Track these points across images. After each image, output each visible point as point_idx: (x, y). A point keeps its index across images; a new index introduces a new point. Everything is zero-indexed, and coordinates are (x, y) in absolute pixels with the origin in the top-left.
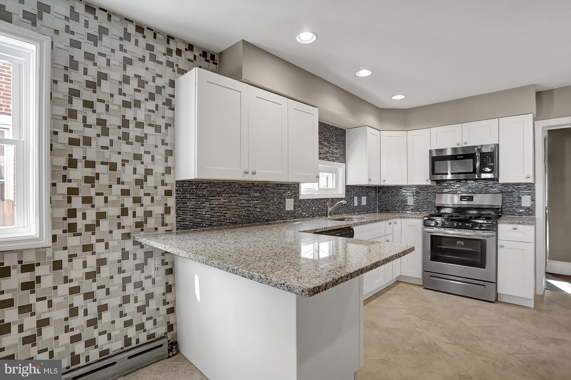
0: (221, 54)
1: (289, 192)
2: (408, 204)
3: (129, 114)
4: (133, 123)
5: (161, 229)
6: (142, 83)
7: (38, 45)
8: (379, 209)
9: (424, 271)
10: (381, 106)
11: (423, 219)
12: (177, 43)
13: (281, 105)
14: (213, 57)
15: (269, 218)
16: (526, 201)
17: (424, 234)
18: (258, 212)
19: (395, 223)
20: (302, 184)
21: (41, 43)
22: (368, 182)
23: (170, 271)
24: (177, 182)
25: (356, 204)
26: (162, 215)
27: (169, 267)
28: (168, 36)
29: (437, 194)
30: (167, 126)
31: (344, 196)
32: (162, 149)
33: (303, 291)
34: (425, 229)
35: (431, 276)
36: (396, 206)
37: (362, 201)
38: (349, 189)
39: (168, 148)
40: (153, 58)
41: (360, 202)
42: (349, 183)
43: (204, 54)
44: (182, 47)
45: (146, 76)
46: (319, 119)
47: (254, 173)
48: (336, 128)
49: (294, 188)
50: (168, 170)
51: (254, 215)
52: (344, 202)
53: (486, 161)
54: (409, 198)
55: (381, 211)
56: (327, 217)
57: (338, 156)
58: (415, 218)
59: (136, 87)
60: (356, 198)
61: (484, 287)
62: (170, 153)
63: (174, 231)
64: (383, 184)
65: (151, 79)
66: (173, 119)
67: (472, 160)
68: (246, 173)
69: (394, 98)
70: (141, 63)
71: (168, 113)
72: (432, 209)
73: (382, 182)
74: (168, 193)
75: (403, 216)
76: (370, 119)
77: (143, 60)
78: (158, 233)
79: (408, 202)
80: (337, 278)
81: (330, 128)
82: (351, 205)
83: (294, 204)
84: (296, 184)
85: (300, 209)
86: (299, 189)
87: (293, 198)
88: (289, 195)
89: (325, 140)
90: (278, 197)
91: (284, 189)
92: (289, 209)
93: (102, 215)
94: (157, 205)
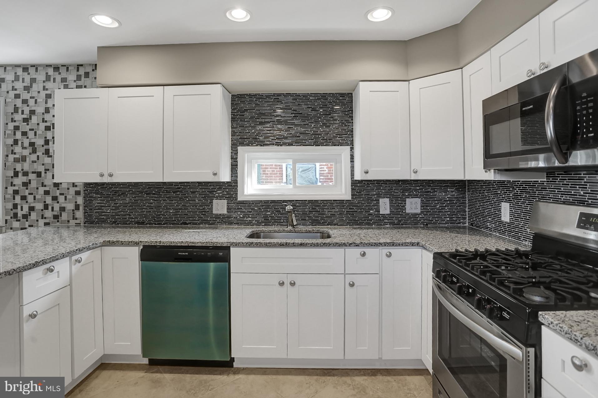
5: (72, 222)
9: (434, 373)
12: (85, 68)
13: (152, 96)
15: (187, 221)
22: (364, 177)
24: (85, 184)
25: (385, 210)
26: (73, 210)
28: (78, 65)
31: (348, 198)
35: (439, 391)
37: (409, 206)
38: (363, 186)
41: (398, 207)
47: (111, 175)
49: (229, 186)
51: (166, 215)
53: (581, 110)
57: (330, 136)
60: (385, 201)
63: (82, 224)
74: (78, 193)
78: (69, 224)
79: (502, 214)
81: (310, 98)
82: (371, 211)
83: (228, 207)
84: (232, 182)
85: (239, 213)
86: (237, 188)
87: (227, 199)
88: (220, 195)
89: (296, 117)
90: (202, 198)
91: (212, 188)
92: (219, 212)
93: (32, 209)
94: (69, 203)
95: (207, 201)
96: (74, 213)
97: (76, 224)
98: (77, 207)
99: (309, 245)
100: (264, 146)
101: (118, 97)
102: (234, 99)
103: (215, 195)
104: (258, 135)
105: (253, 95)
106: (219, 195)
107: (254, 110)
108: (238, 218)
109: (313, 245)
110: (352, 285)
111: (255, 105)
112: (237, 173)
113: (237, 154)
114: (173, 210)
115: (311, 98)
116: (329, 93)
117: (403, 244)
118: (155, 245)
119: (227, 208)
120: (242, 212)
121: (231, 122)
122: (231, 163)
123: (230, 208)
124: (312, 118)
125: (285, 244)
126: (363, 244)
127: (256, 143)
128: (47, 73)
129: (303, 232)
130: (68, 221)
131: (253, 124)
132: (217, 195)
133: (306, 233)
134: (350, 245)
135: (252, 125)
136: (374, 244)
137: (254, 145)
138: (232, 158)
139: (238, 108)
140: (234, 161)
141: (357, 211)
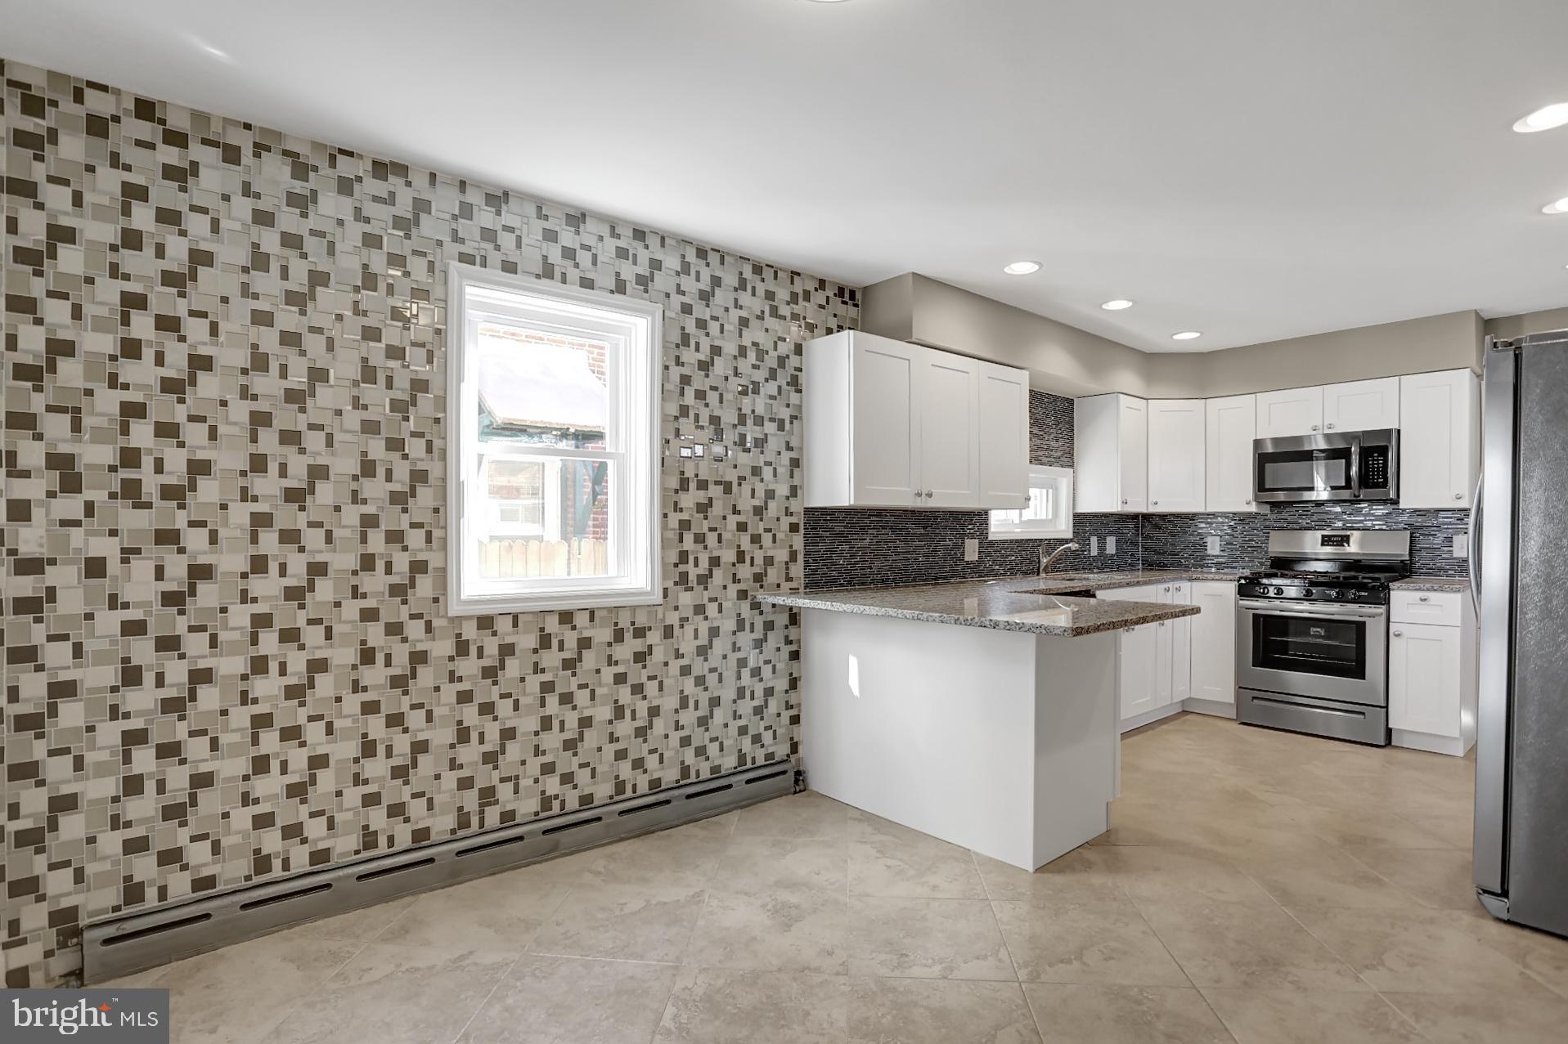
0: (866, 290)
1: (970, 527)
2: (1209, 552)
3: (746, 403)
4: (750, 418)
5: (785, 586)
6: (761, 354)
7: (650, 319)
8: (1143, 564)
9: (1240, 687)
10: (1148, 352)
11: (1236, 583)
12: (803, 279)
13: (968, 373)
14: (852, 294)
16: (1461, 547)
17: (1239, 611)
18: (921, 561)
19: (1179, 589)
20: (992, 511)
21: (652, 314)
22: (1122, 507)
23: (795, 656)
24: (807, 509)
25: (1094, 552)
26: (787, 563)
27: (794, 648)
28: (792, 272)
29: (1271, 531)
30: (793, 418)
31: (1070, 536)
32: (786, 457)
33: (1065, 631)
34: (1241, 602)
35: (1254, 698)
36: (1183, 557)
37: (1107, 546)
38: (1081, 521)
39: (793, 455)
40: (774, 312)
41: (1102, 547)
42: (1081, 510)
43: (841, 291)
44: (811, 286)
45: (766, 342)
46: (1030, 386)
47: (930, 495)
48: (1056, 398)
49: (978, 518)
50: (794, 491)
51: (915, 567)
52: (1074, 546)
53: (1373, 464)
54: (1209, 540)
55: (1150, 566)
56: (1038, 574)
57: (1059, 454)
58: (1221, 580)
59: (754, 362)
60: (1094, 540)
61: (1362, 717)
62: (795, 463)
63: (802, 590)
64: (1152, 510)
65: (772, 346)
66: (800, 407)
67: (1344, 460)
68: (919, 495)
69: (1175, 337)
70: (759, 322)
71: (794, 398)
72: (1262, 564)
73: (1150, 506)
74: (794, 528)
75: (1194, 576)
76: (1127, 379)
77: (761, 317)
78: (781, 592)
79: (1209, 548)
80: (1099, 624)
84: (983, 512)
85: (989, 559)
86: (987, 522)
87: (978, 538)
88: (972, 532)
90: (953, 536)
91: (963, 520)
92: (970, 559)
93: (715, 562)
94: (780, 548)
95: (959, 541)
96: (787, 569)
97: (791, 589)
98: (793, 556)
103: (966, 530)
108: (987, 566)
114: (923, 556)
119: (979, 552)
120: (991, 557)
128: (740, 274)
130: (778, 585)
132: (968, 532)
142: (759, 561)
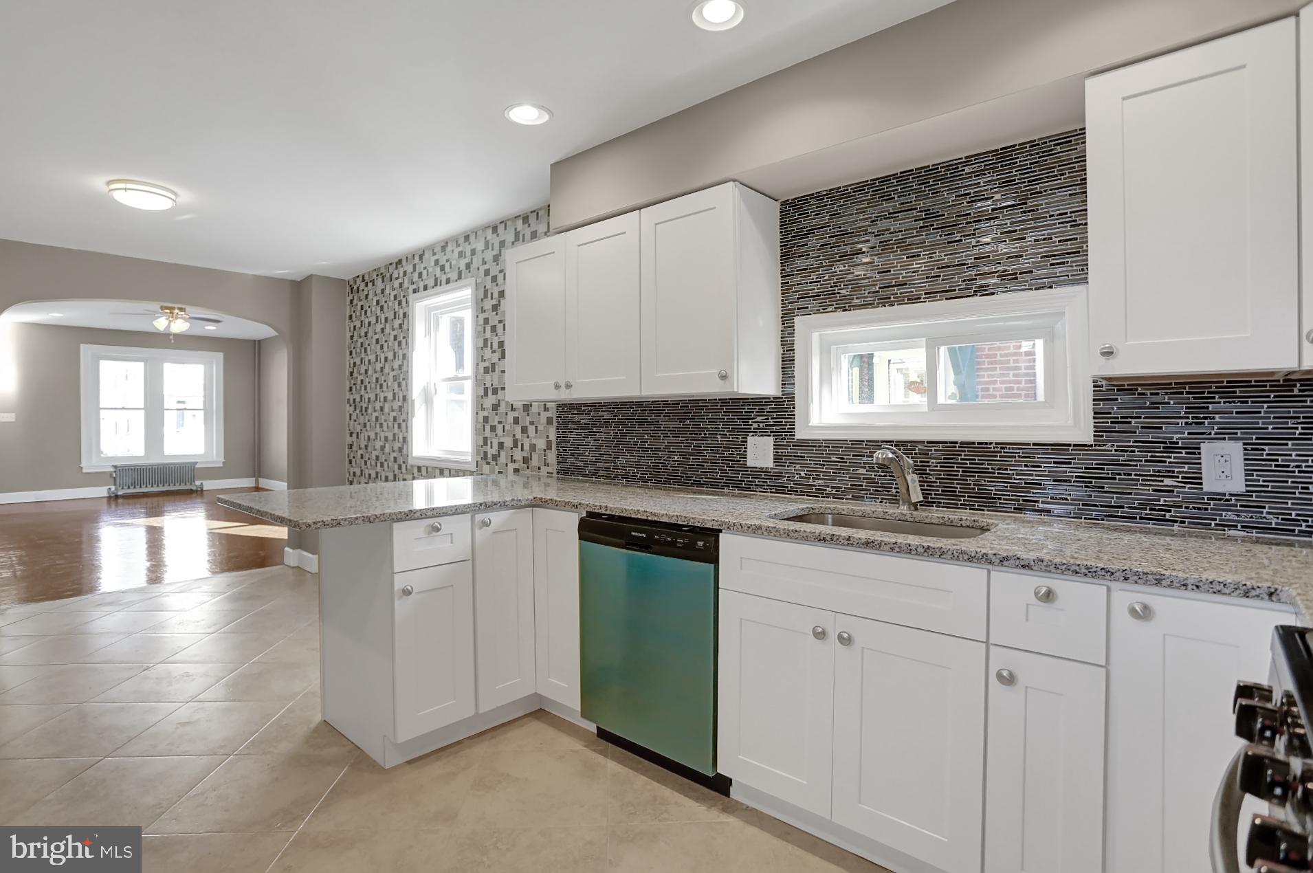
1: (759, 419)
5: (544, 470)
15: (702, 478)
18: (676, 461)
24: (560, 405)
26: (545, 451)
47: (569, 387)
49: (777, 407)
51: (667, 466)
63: (555, 474)
68: (558, 387)
81: (964, 170)
82: (1168, 482)
83: (776, 452)
84: (784, 397)
85: (798, 467)
86: (793, 411)
87: (774, 436)
88: (761, 425)
89: (927, 226)
90: (728, 431)
91: (746, 410)
92: (759, 464)
93: (501, 445)
94: (540, 438)
95: (737, 438)
96: (545, 455)
97: (548, 473)
98: (549, 444)
99: (887, 548)
100: (850, 310)
101: (579, 246)
102: (787, 211)
103: (751, 425)
104: (837, 286)
105: (825, 193)
106: (759, 426)
107: (828, 228)
108: (795, 479)
109: (898, 550)
110: (1008, 680)
111: (830, 215)
112: (794, 377)
113: (794, 333)
114: (680, 455)
115: (966, 168)
116: (1020, 145)
117: (1201, 584)
118: (598, 513)
119: (775, 455)
120: (804, 465)
121: (782, 263)
122: (782, 354)
123: (780, 456)
124: (970, 223)
125: (828, 538)
126: (1045, 564)
127: (833, 305)
128: (516, 229)
129: (933, 521)
130: (539, 468)
131: (827, 261)
132: (755, 425)
133: (941, 525)
134: (1004, 560)
135: (824, 264)
136: (1083, 570)
137: (830, 309)
138: (783, 343)
139: (794, 230)
140: (787, 351)
141: (1115, 479)
142: (527, 447)
